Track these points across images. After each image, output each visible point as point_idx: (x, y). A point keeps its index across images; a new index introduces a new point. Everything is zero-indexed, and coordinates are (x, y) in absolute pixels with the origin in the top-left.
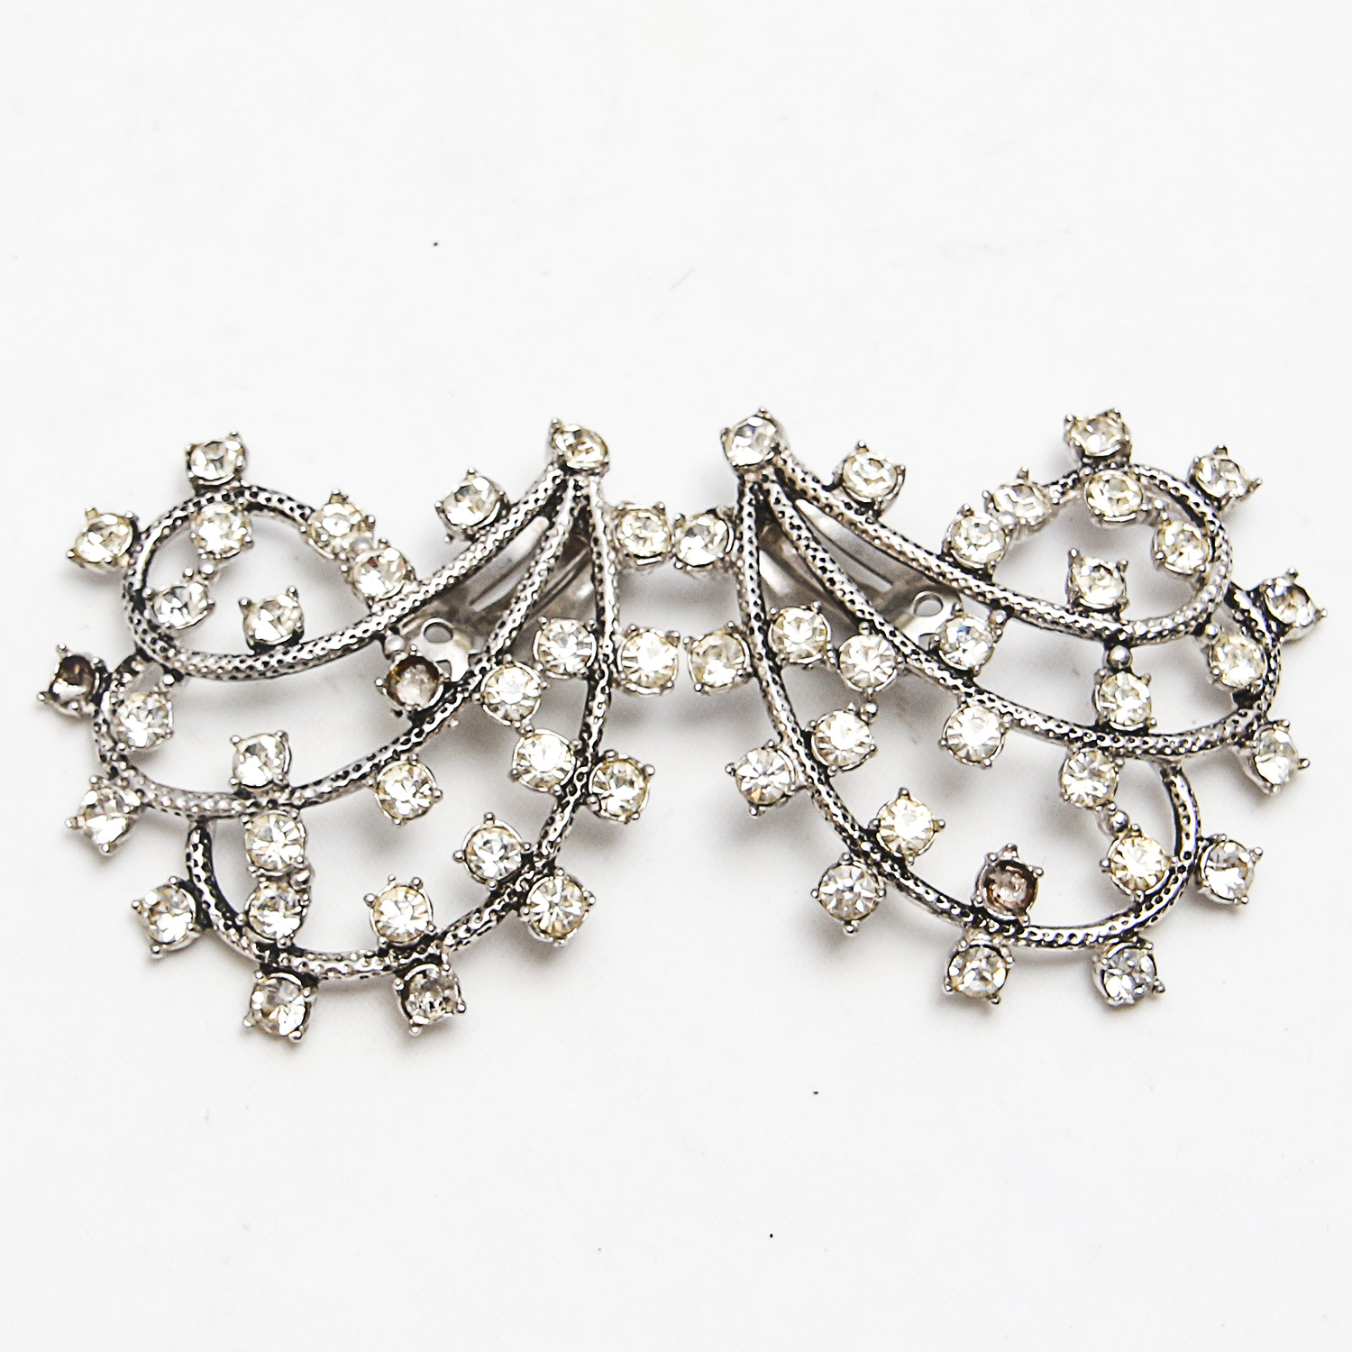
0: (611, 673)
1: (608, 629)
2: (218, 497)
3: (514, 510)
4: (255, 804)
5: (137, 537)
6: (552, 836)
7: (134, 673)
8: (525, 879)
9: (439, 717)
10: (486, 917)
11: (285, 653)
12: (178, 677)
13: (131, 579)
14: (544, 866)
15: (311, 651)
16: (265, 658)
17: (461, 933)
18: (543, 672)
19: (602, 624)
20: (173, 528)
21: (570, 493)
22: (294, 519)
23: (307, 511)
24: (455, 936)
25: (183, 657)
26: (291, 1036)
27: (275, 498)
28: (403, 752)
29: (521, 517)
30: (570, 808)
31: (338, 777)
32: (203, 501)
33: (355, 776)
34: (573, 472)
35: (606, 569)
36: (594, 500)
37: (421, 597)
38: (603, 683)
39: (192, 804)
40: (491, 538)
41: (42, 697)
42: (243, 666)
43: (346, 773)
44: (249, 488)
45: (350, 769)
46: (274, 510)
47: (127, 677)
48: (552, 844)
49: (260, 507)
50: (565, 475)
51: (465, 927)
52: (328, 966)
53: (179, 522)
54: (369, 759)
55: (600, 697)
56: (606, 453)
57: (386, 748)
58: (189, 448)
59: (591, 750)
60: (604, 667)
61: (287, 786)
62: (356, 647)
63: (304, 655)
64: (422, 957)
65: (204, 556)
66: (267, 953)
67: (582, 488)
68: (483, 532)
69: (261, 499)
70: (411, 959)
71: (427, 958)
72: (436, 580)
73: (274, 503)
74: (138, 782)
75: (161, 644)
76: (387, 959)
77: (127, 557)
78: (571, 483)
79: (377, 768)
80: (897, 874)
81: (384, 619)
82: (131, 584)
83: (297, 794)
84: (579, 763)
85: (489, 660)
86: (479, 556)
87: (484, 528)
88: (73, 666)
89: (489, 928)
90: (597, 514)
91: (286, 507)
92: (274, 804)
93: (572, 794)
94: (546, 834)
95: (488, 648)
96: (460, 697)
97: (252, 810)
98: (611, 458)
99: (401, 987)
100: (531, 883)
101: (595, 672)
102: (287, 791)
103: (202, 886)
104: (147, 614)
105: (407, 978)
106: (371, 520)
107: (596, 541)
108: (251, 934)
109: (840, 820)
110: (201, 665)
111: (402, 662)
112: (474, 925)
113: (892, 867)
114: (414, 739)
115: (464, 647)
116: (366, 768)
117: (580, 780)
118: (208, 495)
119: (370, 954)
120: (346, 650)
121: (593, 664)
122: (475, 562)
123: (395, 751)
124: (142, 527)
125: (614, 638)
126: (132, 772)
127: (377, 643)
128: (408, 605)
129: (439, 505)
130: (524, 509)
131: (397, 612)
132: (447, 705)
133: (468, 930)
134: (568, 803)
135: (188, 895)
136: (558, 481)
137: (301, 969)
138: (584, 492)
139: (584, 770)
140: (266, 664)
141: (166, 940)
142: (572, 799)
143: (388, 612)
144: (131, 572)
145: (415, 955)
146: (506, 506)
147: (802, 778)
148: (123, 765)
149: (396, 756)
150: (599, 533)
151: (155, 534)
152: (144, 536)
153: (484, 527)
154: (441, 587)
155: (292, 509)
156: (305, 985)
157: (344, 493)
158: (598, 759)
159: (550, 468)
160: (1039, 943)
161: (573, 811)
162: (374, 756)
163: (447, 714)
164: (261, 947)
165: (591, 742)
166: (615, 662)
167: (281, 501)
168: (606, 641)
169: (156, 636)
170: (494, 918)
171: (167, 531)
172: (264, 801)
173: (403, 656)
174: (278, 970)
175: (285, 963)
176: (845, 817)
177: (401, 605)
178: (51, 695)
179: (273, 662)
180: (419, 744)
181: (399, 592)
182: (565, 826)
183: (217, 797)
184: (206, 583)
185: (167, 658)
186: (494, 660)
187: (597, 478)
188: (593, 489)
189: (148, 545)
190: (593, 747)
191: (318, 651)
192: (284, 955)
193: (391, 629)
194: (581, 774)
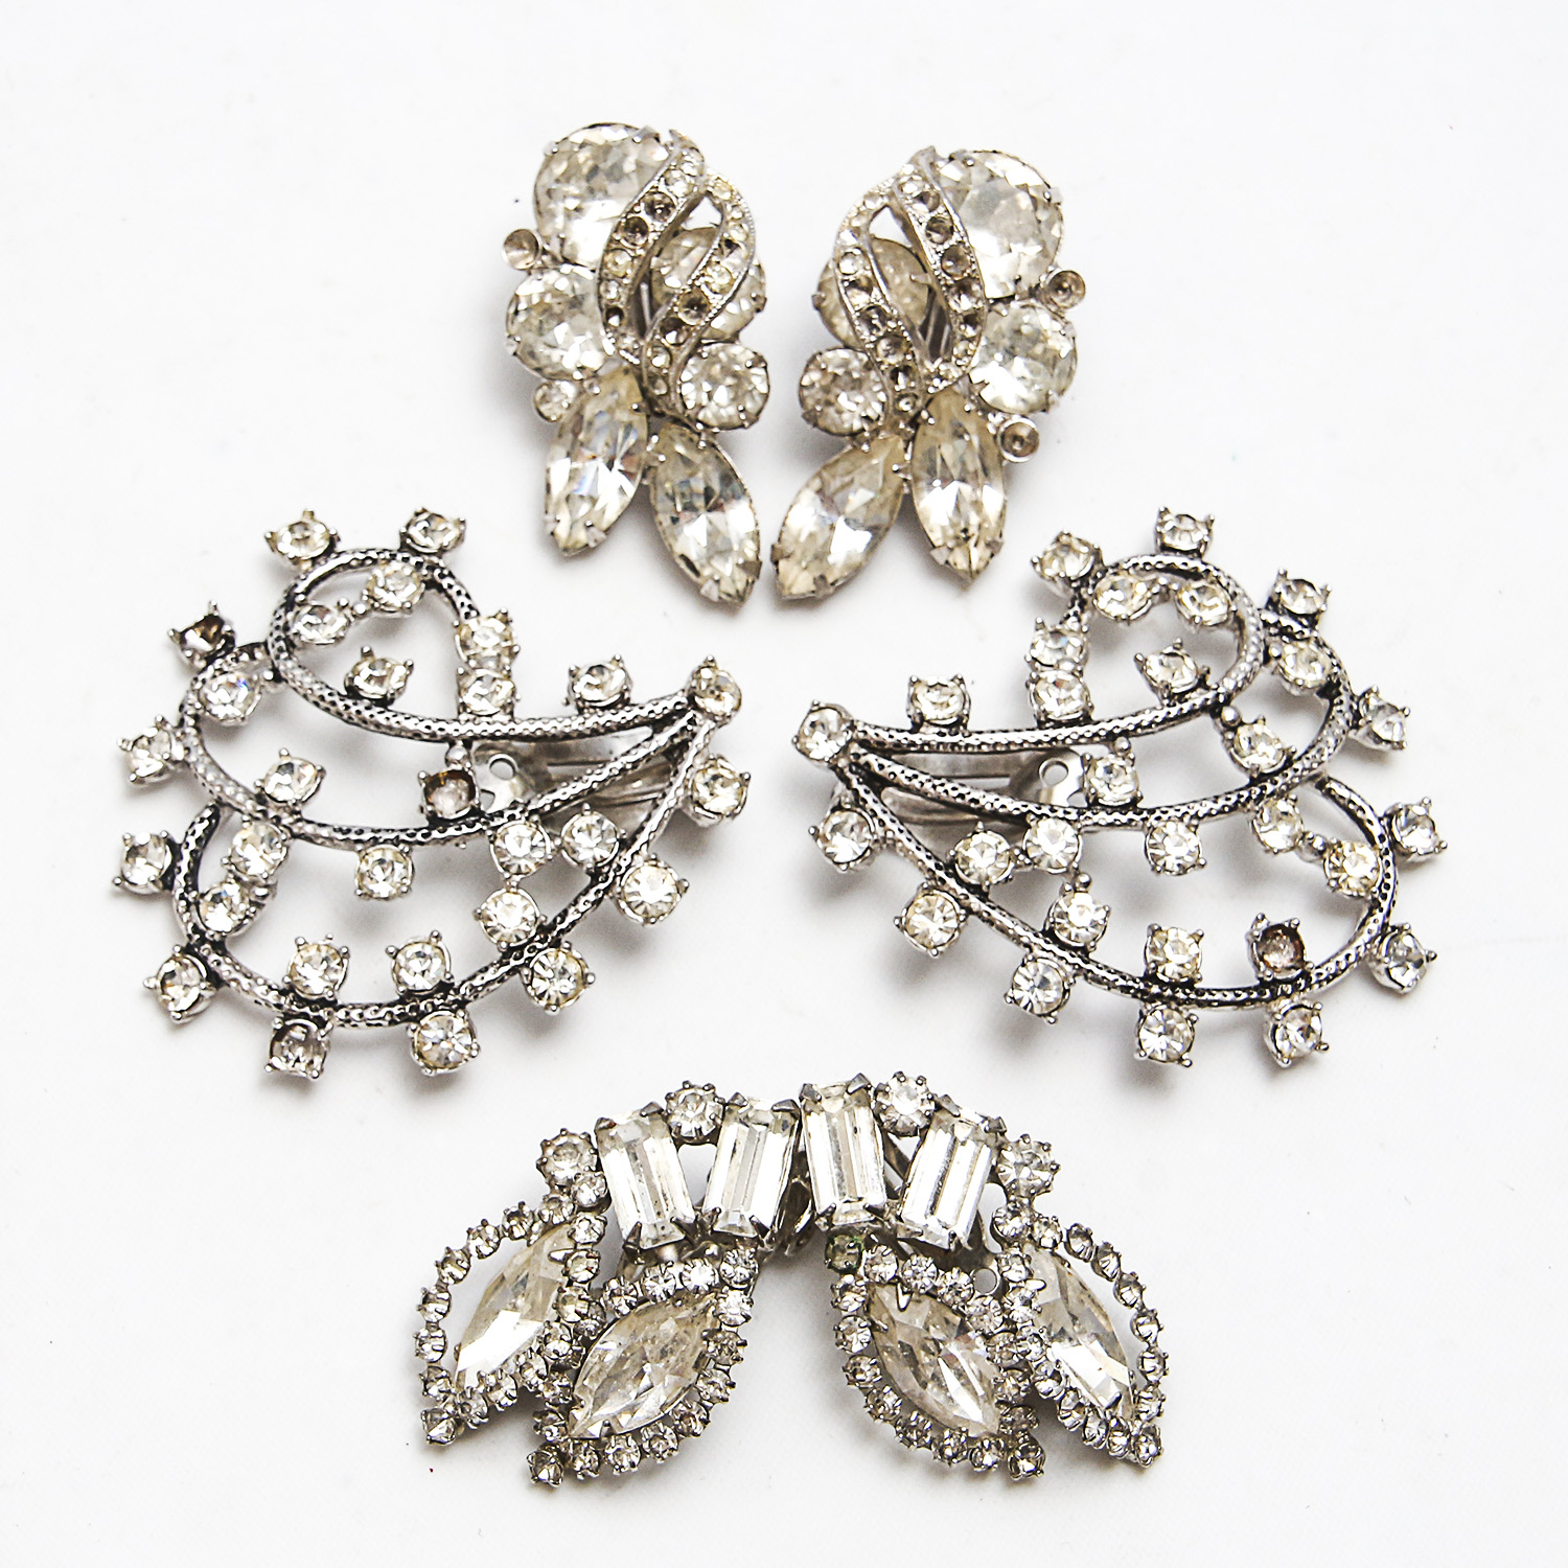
0: (613, 883)
1: (635, 847)
2: (413, 560)
3: (627, 708)
4: (264, 813)
5: (328, 552)
6: (477, 982)
7: (252, 657)
8: (432, 1003)
9: (451, 831)
10: (382, 1013)
11: (368, 708)
12: (278, 678)
13: (298, 582)
14: (455, 1002)
15: (388, 719)
16: (349, 702)
17: (354, 1014)
18: (560, 848)
19: (634, 840)
20: (362, 563)
21: (683, 722)
22: (458, 613)
23: (474, 613)
24: (347, 1014)
25: (290, 664)
26: (173, 1014)
27: (456, 588)
28: (404, 841)
29: (630, 716)
30: (506, 968)
31: (340, 830)
32: (399, 556)
33: (353, 836)
34: (696, 707)
35: (667, 799)
36: (699, 740)
37: (505, 730)
38: (602, 886)
39: (219, 782)
40: (595, 718)
41: (172, 633)
42: (328, 699)
43: (349, 831)
44: (442, 569)
45: (354, 830)
46: (450, 597)
47: (245, 657)
48: (473, 987)
49: (440, 589)
50: (689, 705)
51: (360, 1011)
52: (235, 975)
53: (369, 562)
54: (373, 831)
55: (591, 897)
56: (736, 709)
57: (393, 830)
58: (419, 510)
59: (555, 933)
60: (612, 874)
61: (299, 813)
62: (426, 737)
63: (381, 719)
64: (312, 1014)
65: (365, 598)
66: (197, 936)
67: (695, 724)
68: (592, 710)
69: (445, 583)
70: (302, 1010)
71: (315, 1017)
72: (526, 725)
73: (453, 592)
74: (193, 741)
75: (282, 643)
76: (283, 998)
77: (309, 564)
78: (689, 715)
79: (375, 841)
80: (1193, 996)
81: (463, 729)
82: (296, 586)
83: (300, 824)
84: (538, 938)
85: (522, 812)
86: (575, 726)
87: (594, 708)
88: (211, 623)
89: (380, 1025)
90: (693, 751)
91: (459, 600)
92: (278, 819)
93: (516, 959)
94: (473, 977)
95: (529, 802)
96: (478, 826)
97: (259, 815)
98: (737, 719)
99: (279, 1026)
100: (435, 1009)
101: (601, 874)
102: (295, 817)
103: (186, 854)
104: (290, 615)
105: (288, 1023)
106: (516, 649)
107: (676, 772)
108: (195, 914)
109: (1121, 982)
110: (298, 678)
111: (453, 771)
112: (368, 1014)
113: (1185, 993)
114: (419, 837)
115: (515, 793)
116: (366, 836)
117: (529, 951)
118: (406, 555)
119: (274, 987)
120: (416, 735)
121: (603, 867)
122: (567, 730)
123: (397, 837)
124: (339, 547)
125: (636, 857)
126: (194, 732)
127: (447, 745)
128: (491, 729)
129: (573, 668)
130: (636, 711)
131: (478, 730)
132: (464, 826)
133: (361, 1015)
134: (508, 963)
135: (169, 853)
136: (679, 707)
137: (214, 966)
138: (695, 729)
139: (539, 946)
140: (347, 707)
141: (132, 880)
142: (513, 963)
143: (470, 726)
144: (303, 577)
145: (307, 1010)
146: (623, 702)
147: (1069, 968)
148: (191, 722)
149: (397, 842)
150: (683, 768)
151: (344, 559)
152: (333, 555)
153: (594, 706)
154: (526, 733)
155: (462, 604)
156: (208, 979)
157: (510, 616)
158: (556, 944)
159: (680, 693)
160: (1328, 980)
161: (508, 973)
162: (379, 831)
163: (458, 833)
164: (196, 929)
165: (559, 927)
166: (622, 876)
167: (459, 593)
168: (627, 855)
169: (283, 636)
170: (388, 1018)
171: (354, 563)
172: (272, 814)
173: (459, 767)
174: (196, 955)
175: (205, 953)
176: (1124, 978)
177: (484, 726)
178: (181, 638)
179: (353, 709)
180: (421, 843)
181: (490, 716)
182: (493, 980)
183: (241, 790)
184: (352, 619)
185: (278, 657)
186: (526, 814)
187: (713, 725)
188: (705, 730)
189: (332, 563)
190: (559, 932)
191: (393, 721)
192: (207, 946)
193: (464, 741)
194: (535, 947)
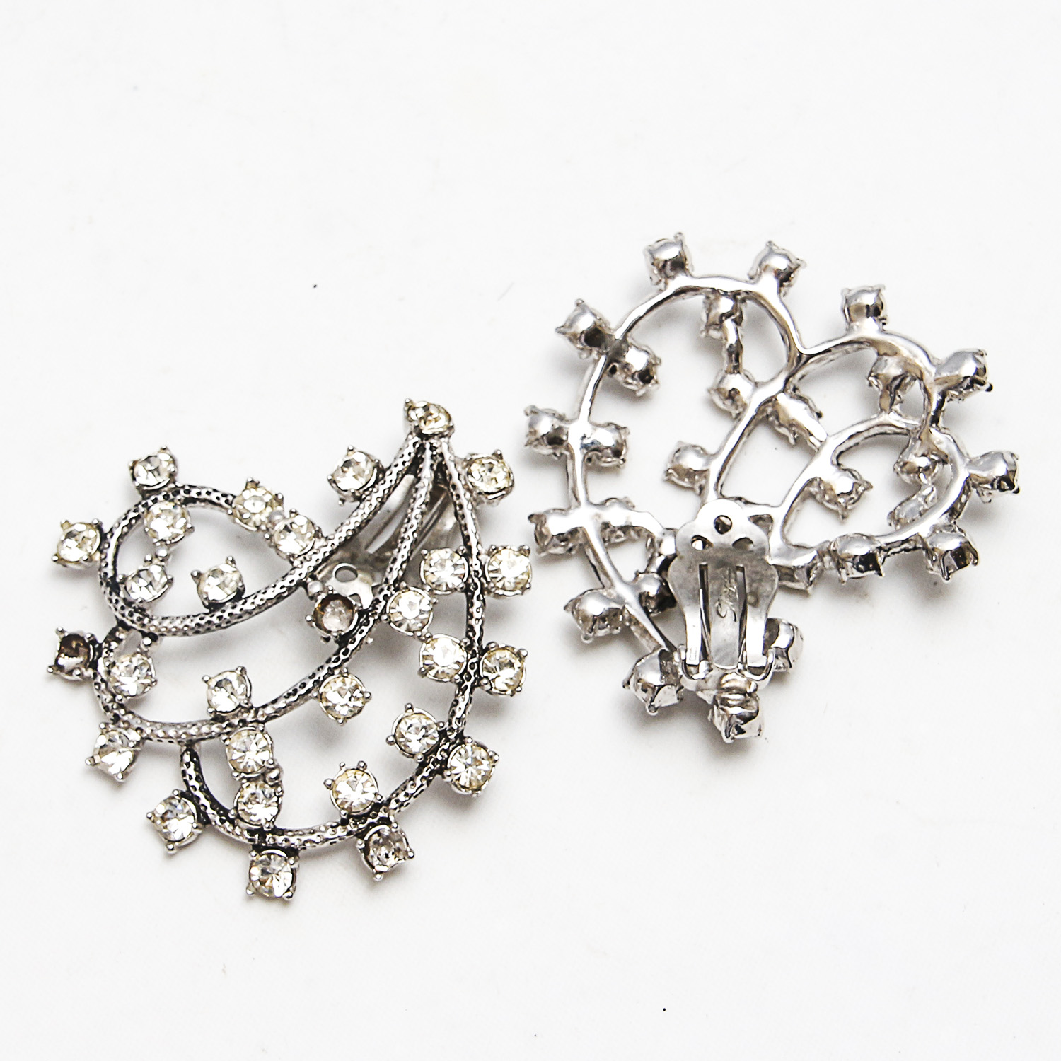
0: (482, 584)
1: (475, 552)
2: (160, 498)
3: (388, 473)
4: (230, 725)
5: (103, 537)
6: (458, 714)
7: (119, 641)
8: (443, 750)
9: (358, 637)
10: (418, 783)
11: (234, 607)
12: (154, 638)
13: (105, 570)
14: (456, 738)
15: (253, 603)
16: (219, 613)
17: (402, 798)
18: (431, 591)
19: (470, 548)
20: (130, 526)
21: (428, 453)
22: (221, 506)
23: (230, 498)
24: (397, 801)
25: (155, 622)
26: (284, 896)
27: (204, 492)
28: (336, 668)
29: (394, 477)
30: (468, 690)
31: (289, 695)
32: (150, 503)
33: (302, 691)
34: (427, 437)
35: (465, 507)
36: (447, 456)
37: (329, 549)
38: (477, 592)
39: (181, 732)
40: (374, 496)
41: (51, 670)
42: (203, 622)
43: (295, 691)
44: (183, 487)
45: (298, 687)
46: (204, 501)
47: (114, 645)
48: (459, 720)
49: (193, 500)
50: (422, 440)
51: (404, 793)
52: (304, 838)
53: (134, 521)
54: (311, 678)
55: (477, 604)
56: (450, 419)
57: (322, 667)
58: (131, 464)
59: (477, 644)
60: (476, 580)
61: (252, 707)
62: (286, 594)
63: (248, 606)
64: (375, 820)
65: (158, 544)
66: (257, 836)
67: (436, 448)
68: (367, 493)
69: (194, 494)
70: (367, 823)
71: (379, 820)
72: (338, 535)
73: (204, 496)
74: (136, 722)
75: (136, 615)
76: (348, 827)
77: (98, 554)
78: (428, 446)
79: (318, 683)
81: (304, 571)
82: (106, 574)
83: (260, 712)
84: (469, 656)
85: (389, 589)
86: (367, 511)
87: (367, 489)
88: (70, 643)
89: (422, 791)
90: (451, 466)
91: (213, 497)
92: (244, 722)
93: (468, 680)
94: (454, 713)
95: (387, 579)
96: (371, 620)
97: (228, 729)
98: (454, 422)
99: (363, 846)
100: (448, 752)
101: (470, 585)
102: (252, 711)
103: (198, 793)
104: (122, 594)
105: (366, 838)
106: (280, 497)
107: (454, 487)
108: (242, 824)
110: (170, 626)
111: (323, 600)
112: (410, 790)
114: (342, 657)
115: (368, 582)
116: (310, 685)
117: (472, 669)
118: (153, 498)
119: (334, 824)
120: (279, 598)
121: (467, 579)
122: (365, 517)
123: (329, 668)
124: (106, 529)
125: (480, 557)
126: (130, 716)
127: (301, 589)
128: (320, 556)
129: (330, 478)
130: (395, 470)
131: (313, 563)
132: (363, 627)
133: (407, 795)
134: (466, 687)
135: (189, 802)
136: (418, 446)
137: (284, 844)
138: (438, 451)
139: (474, 660)
140: (220, 618)
141: (178, 839)
142: (469, 684)
143: (306, 564)
144: (103, 565)
145: (370, 820)
146: (381, 471)
148: (122, 711)
149: (331, 672)
150: (455, 480)
151: (117, 533)
152: (109, 536)
154: (343, 539)
155: (218, 498)
156: (289, 856)
157: (256, 480)
158: (483, 651)
159: (410, 437)
161: (471, 692)
162: (314, 675)
163: (364, 634)
164: (251, 832)
165: (476, 639)
166: (484, 576)
167: (208, 493)
168: (474, 561)
169: (132, 610)
170: (425, 782)
171: (125, 530)
172: (236, 721)
173: (323, 596)
174: (266, 848)
175: (272, 842)
177: (315, 557)
178: (57, 667)
179: (225, 615)
180: (346, 660)
181: (312, 548)
182: (467, 704)
183: (199, 724)
184: (163, 563)
185: (144, 625)
186: (392, 588)
187: (446, 439)
188: (445, 448)
189: (113, 542)
190: (478, 642)
191: (258, 602)
192: (269, 836)
193: (310, 577)
194: (472, 663)
